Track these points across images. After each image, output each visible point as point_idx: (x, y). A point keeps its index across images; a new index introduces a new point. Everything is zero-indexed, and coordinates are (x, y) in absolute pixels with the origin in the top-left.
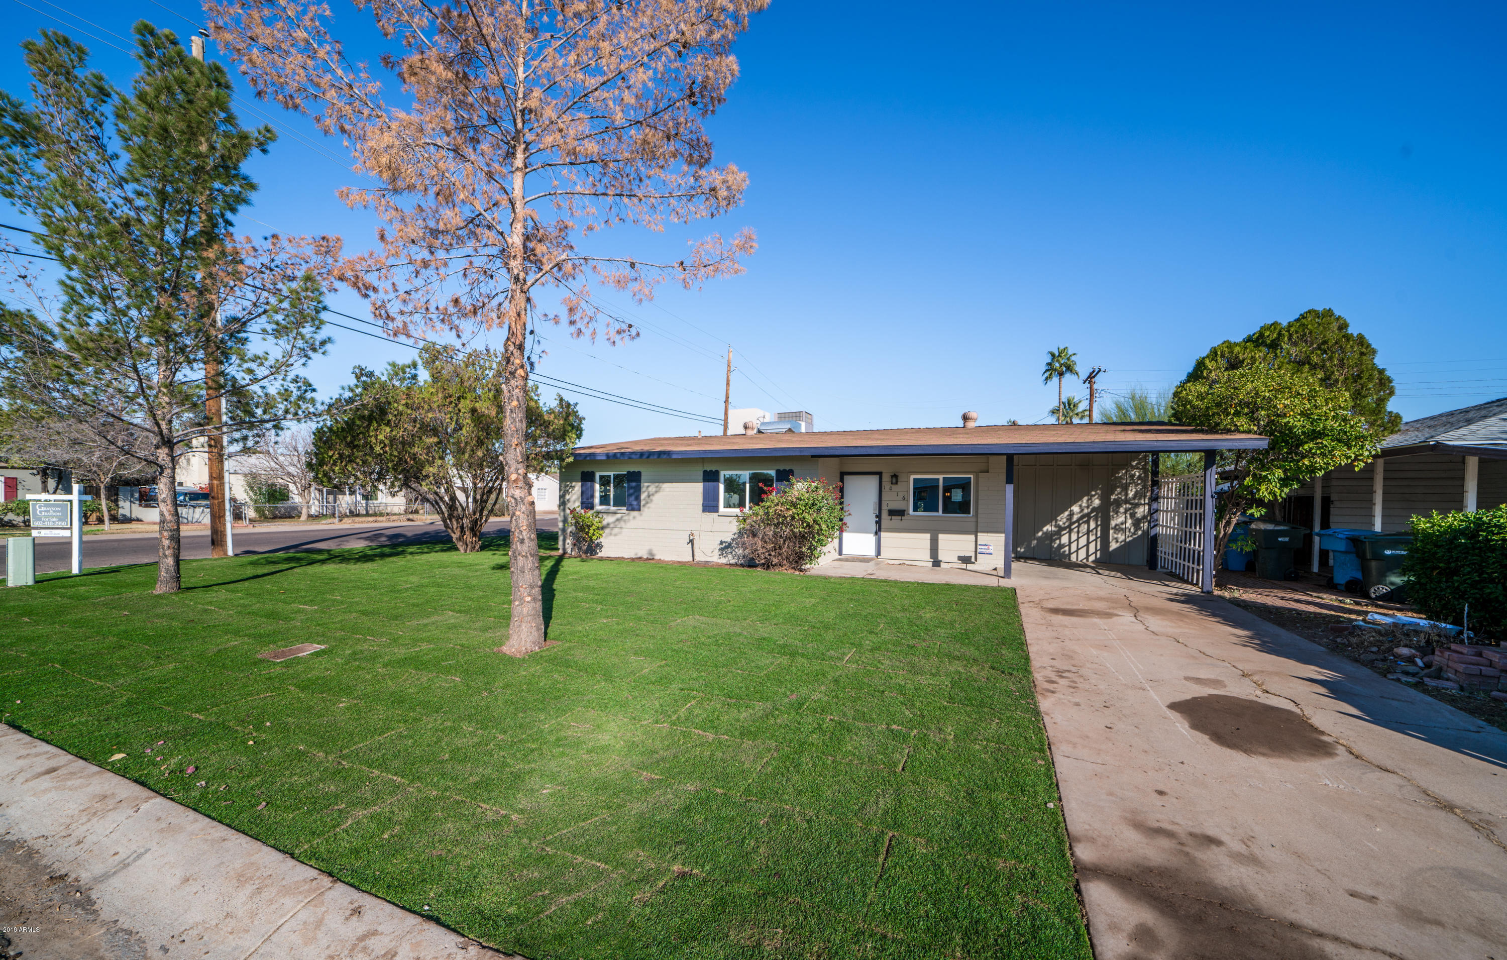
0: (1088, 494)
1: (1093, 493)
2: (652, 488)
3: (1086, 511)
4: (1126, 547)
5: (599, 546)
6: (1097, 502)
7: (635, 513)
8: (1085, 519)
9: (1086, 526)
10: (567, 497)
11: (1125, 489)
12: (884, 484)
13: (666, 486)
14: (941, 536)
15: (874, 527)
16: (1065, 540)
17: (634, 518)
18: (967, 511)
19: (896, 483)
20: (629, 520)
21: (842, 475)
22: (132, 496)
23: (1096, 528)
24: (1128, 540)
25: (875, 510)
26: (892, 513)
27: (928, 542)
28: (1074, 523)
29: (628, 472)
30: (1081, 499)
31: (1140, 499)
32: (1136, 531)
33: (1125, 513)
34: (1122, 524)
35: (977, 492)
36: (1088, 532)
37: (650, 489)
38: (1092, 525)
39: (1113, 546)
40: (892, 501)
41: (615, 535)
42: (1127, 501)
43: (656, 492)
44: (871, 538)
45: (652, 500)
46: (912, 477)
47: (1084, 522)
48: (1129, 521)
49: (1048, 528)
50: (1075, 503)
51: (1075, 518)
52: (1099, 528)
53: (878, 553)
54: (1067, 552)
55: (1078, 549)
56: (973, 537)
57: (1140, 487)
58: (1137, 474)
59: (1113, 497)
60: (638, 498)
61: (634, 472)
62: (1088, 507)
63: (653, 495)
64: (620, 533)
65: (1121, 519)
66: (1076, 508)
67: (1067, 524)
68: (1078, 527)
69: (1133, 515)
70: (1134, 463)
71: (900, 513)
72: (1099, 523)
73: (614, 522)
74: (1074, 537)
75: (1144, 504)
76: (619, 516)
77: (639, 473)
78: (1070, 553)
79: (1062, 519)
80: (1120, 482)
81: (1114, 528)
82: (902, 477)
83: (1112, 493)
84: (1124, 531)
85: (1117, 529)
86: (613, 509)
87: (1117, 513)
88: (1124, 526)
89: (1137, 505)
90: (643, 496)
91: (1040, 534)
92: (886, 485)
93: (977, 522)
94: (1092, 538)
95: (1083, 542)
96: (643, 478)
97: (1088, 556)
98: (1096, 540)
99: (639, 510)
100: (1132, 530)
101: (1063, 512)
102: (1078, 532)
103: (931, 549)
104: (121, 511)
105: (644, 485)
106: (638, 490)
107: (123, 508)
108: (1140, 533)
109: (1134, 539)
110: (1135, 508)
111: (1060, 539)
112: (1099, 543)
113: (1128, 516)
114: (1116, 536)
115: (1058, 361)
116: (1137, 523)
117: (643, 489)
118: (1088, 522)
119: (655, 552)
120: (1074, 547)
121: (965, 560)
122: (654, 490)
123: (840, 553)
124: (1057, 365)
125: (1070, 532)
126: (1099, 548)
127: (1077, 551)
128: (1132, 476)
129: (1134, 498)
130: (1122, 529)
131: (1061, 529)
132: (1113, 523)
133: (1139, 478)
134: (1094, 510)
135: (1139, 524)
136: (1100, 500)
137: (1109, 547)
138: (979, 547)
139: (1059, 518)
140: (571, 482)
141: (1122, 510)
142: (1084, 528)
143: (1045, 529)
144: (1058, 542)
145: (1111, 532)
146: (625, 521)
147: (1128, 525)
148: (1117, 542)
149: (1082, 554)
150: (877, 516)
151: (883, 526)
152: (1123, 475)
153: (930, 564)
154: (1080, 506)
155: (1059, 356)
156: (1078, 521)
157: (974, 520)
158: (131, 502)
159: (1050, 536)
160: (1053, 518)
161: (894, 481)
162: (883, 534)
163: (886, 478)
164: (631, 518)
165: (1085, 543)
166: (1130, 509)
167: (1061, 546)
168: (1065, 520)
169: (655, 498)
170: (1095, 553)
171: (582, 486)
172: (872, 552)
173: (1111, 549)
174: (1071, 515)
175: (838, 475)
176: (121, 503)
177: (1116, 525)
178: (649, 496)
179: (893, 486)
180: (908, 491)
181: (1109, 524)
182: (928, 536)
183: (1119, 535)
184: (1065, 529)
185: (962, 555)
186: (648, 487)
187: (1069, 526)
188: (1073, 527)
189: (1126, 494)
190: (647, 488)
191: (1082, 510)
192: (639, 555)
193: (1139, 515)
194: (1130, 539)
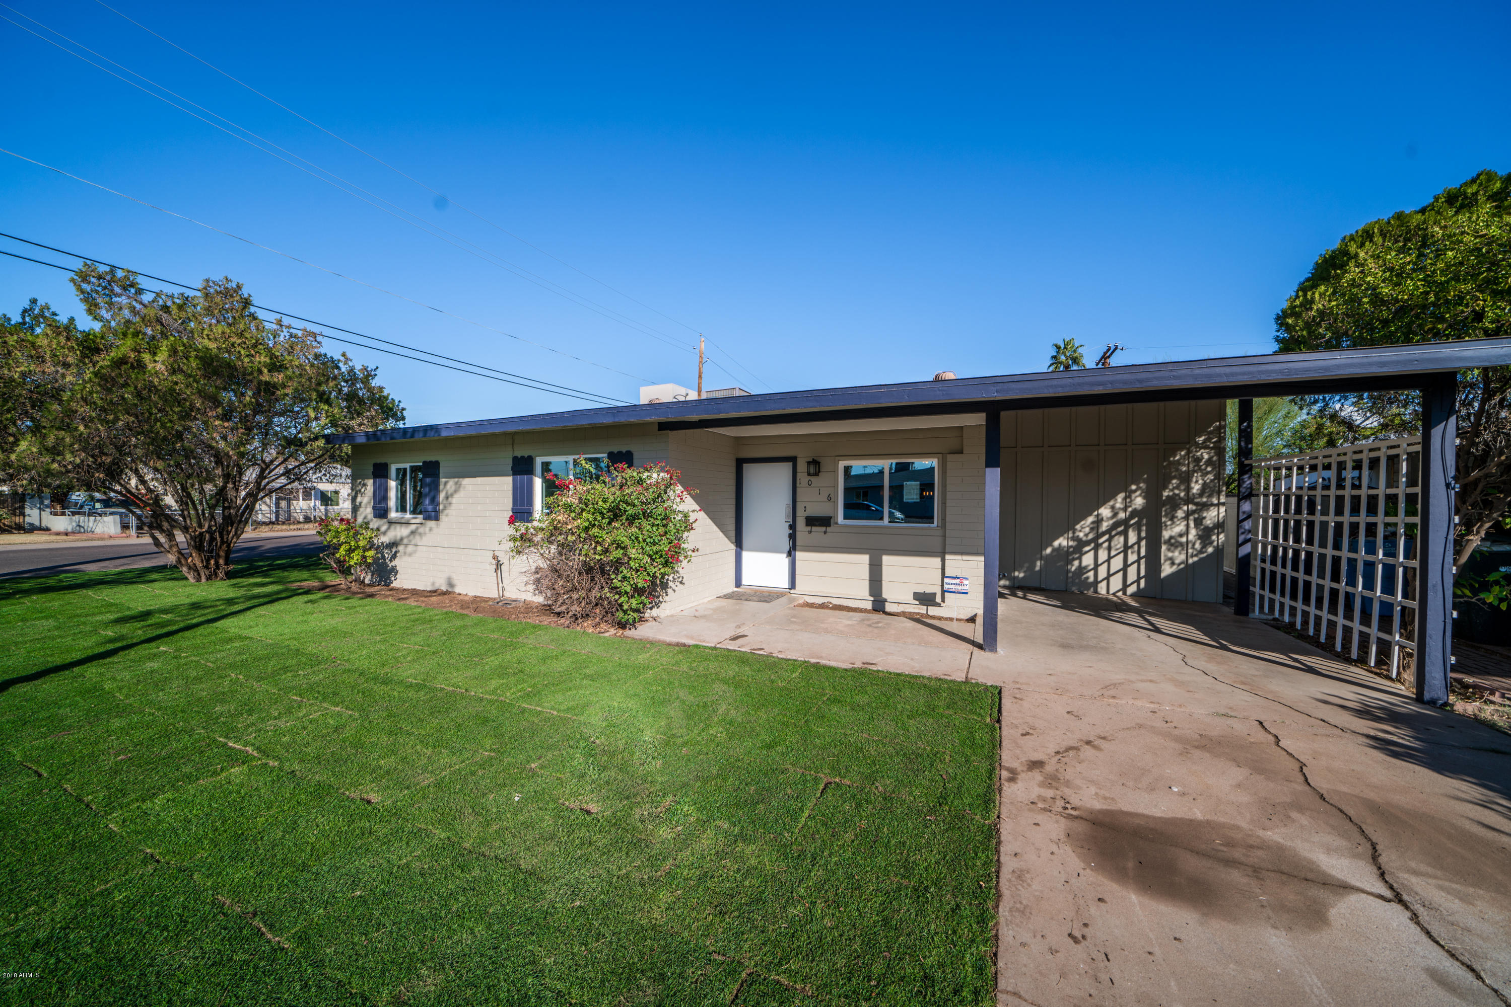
0: (1125, 488)
1: (1134, 487)
2: (451, 483)
3: (1122, 515)
4: (1187, 572)
5: (394, 570)
6: (1139, 502)
7: (431, 524)
8: (1122, 528)
9: (1122, 539)
10: (359, 499)
11: (1186, 480)
12: (799, 476)
13: (466, 481)
14: (886, 559)
15: (786, 544)
16: (1088, 560)
17: (431, 529)
18: (929, 518)
19: (816, 474)
20: (425, 533)
21: (740, 463)
22: (42, 503)
23: (1138, 543)
24: (1190, 561)
25: (788, 516)
26: (812, 521)
27: (866, 568)
28: (1104, 534)
29: (424, 462)
30: (1113, 496)
31: (1210, 496)
32: (1204, 546)
33: (1186, 518)
34: (1181, 535)
35: (944, 486)
36: (1126, 548)
37: (448, 486)
38: (1132, 538)
39: (1167, 570)
40: (812, 505)
41: (410, 555)
42: (1188, 500)
43: (456, 491)
44: (782, 560)
45: (450, 504)
46: (842, 464)
47: (1119, 533)
48: (1193, 532)
49: (1062, 542)
50: (1104, 503)
51: (1105, 526)
52: (1143, 543)
53: (793, 585)
54: (1091, 579)
55: (1109, 575)
56: (937, 561)
57: (1211, 477)
58: (1206, 456)
59: (1166, 493)
60: (434, 501)
61: (431, 462)
62: (1125, 509)
63: (452, 495)
64: (415, 552)
65: (1180, 528)
66: (1105, 512)
67: (1091, 536)
68: (1109, 540)
69: (1198, 522)
70: (1201, 439)
71: (824, 522)
72: (1143, 534)
73: (408, 536)
74: (1103, 555)
75: (1219, 504)
76: (413, 527)
77: (436, 465)
78: (1096, 582)
79: (1083, 530)
80: (1177, 470)
81: (1168, 542)
82: (826, 464)
83: (1165, 487)
84: (1184, 546)
85: (1173, 543)
86: (408, 516)
87: (1172, 518)
88: (1184, 539)
89: (1206, 506)
90: (442, 496)
91: (1049, 550)
92: (803, 477)
93: (944, 536)
94: (1132, 558)
95: (1117, 563)
96: (442, 470)
97: (1125, 586)
98: (1138, 561)
99: (437, 518)
100: (1198, 546)
101: (1084, 518)
102: (1109, 549)
103: (870, 580)
104: (28, 519)
105: (443, 480)
106: (435, 487)
107: (29, 515)
108: (1210, 550)
109: (1201, 559)
110: (1201, 510)
111: (1080, 559)
112: (1143, 567)
113: (1192, 524)
114: (1170, 554)
115: (1064, 354)
116: (1205, 535)
117: (441, 487)
118: (1125, 533)
119: (456, 581)
120: (1102, 572)
121: (926, 599)
122: (453, 488)
123: (738, 583)
124: (1063, 358)
125: (1096, 549)
126: (1143, 573)
127: (1108, 578)
128: (1198, 460)
129: (1201, 494)
130: (1181, 544)
131: (1081, 544)
132: (1166, 534)
133: (1209, 462)
134: (1134, 513)
135: (1209, 537)
136: (1144, 498)
137: (1160, 572)
138: (946, 580)
139: (1078, 527)
140: (363, 479)
141: (1180, 514)
142: (1119, 541)
143: (1056, 544)
144: (1076, 563)
145: (1164, 548)
146: (420, 534)
147: (1191, 537)
148: (1173, 564)
149: (1116, 583)
150: (791, 527)
151: (798, 544)
152: (1183, 457)
153: (869, 605)
154: (1113, 508)
155: (1065, 348)
156: (1108, 531)
157: (939, 532)
158: (40, 509)
159: (1066, 556)
160: (1069, 526)
161: (812, 471)
162: (799, 555)
163: (802, 466)
164: (427, 530)
165: (1121, 566)
166: (1194, 512)
167: (1082, 570)
168: (1087, 530)
169: (454, 500)
170: (1138, 581)
171: (374, 483)
172: (783, 582)
173: (1163, 575)
174: (1099, 521)
175: (734, 463)
176: (27, 511)
177: (1171, 538)
178: (447, 498)
179: (813, 479)
180: (835, 487)
181: (1160, 535)
182: (865, 558)
183: (1176, 554)
184: (1088, 543)
185: (921, 590)
186: (446, 483)
187: (1095, 540)
188: (1101, 541)
189: (1188, 489)
190: (447, 485)
191: (1115, 514)
192: (436, 587)
193: (1208, 522)
194: (1195, 559)
